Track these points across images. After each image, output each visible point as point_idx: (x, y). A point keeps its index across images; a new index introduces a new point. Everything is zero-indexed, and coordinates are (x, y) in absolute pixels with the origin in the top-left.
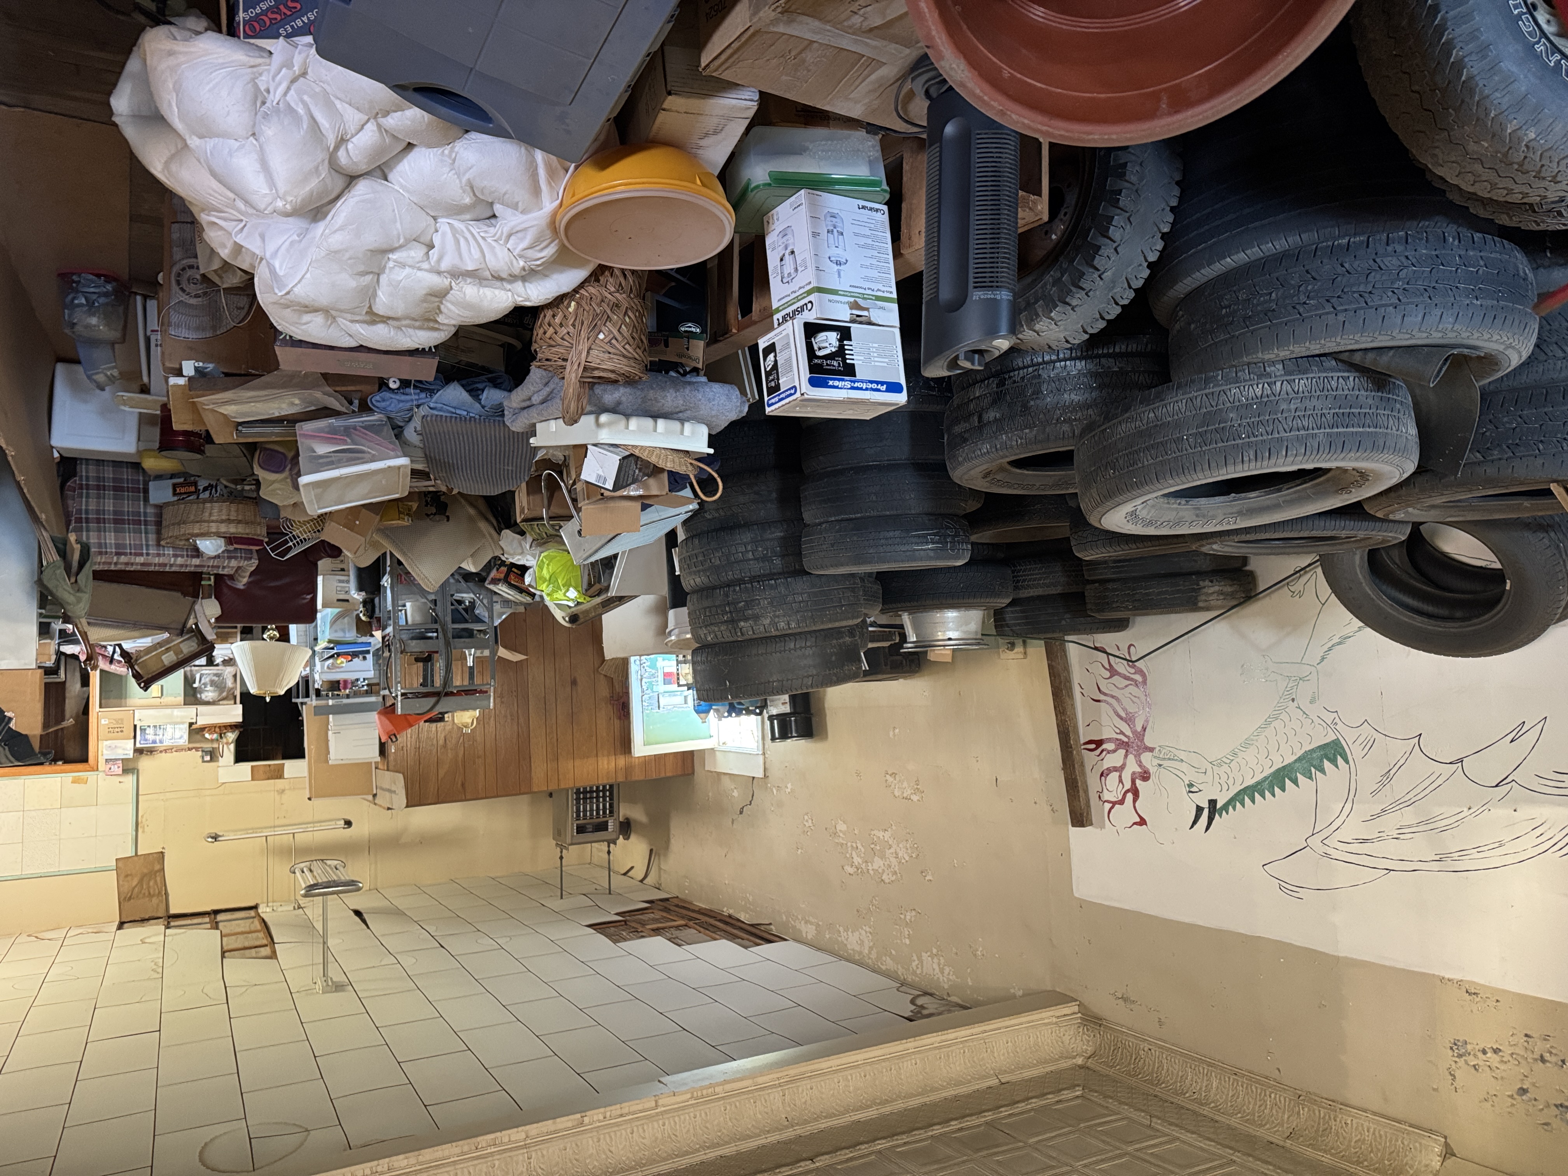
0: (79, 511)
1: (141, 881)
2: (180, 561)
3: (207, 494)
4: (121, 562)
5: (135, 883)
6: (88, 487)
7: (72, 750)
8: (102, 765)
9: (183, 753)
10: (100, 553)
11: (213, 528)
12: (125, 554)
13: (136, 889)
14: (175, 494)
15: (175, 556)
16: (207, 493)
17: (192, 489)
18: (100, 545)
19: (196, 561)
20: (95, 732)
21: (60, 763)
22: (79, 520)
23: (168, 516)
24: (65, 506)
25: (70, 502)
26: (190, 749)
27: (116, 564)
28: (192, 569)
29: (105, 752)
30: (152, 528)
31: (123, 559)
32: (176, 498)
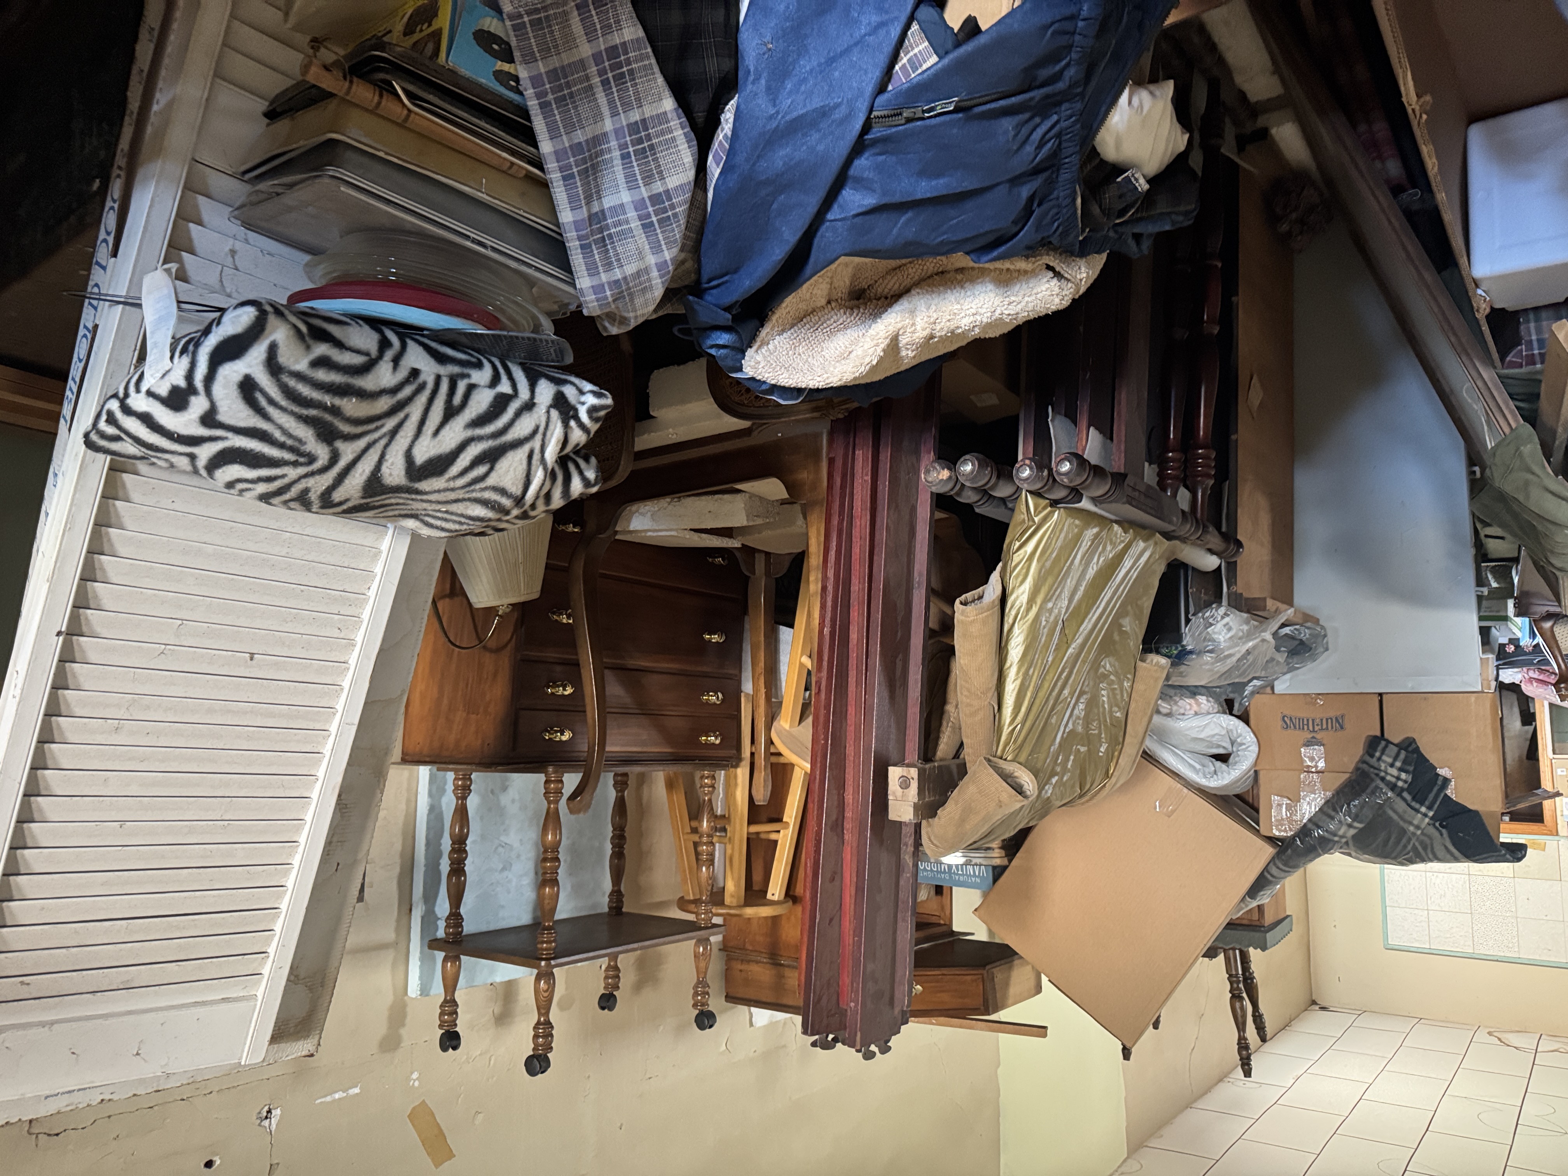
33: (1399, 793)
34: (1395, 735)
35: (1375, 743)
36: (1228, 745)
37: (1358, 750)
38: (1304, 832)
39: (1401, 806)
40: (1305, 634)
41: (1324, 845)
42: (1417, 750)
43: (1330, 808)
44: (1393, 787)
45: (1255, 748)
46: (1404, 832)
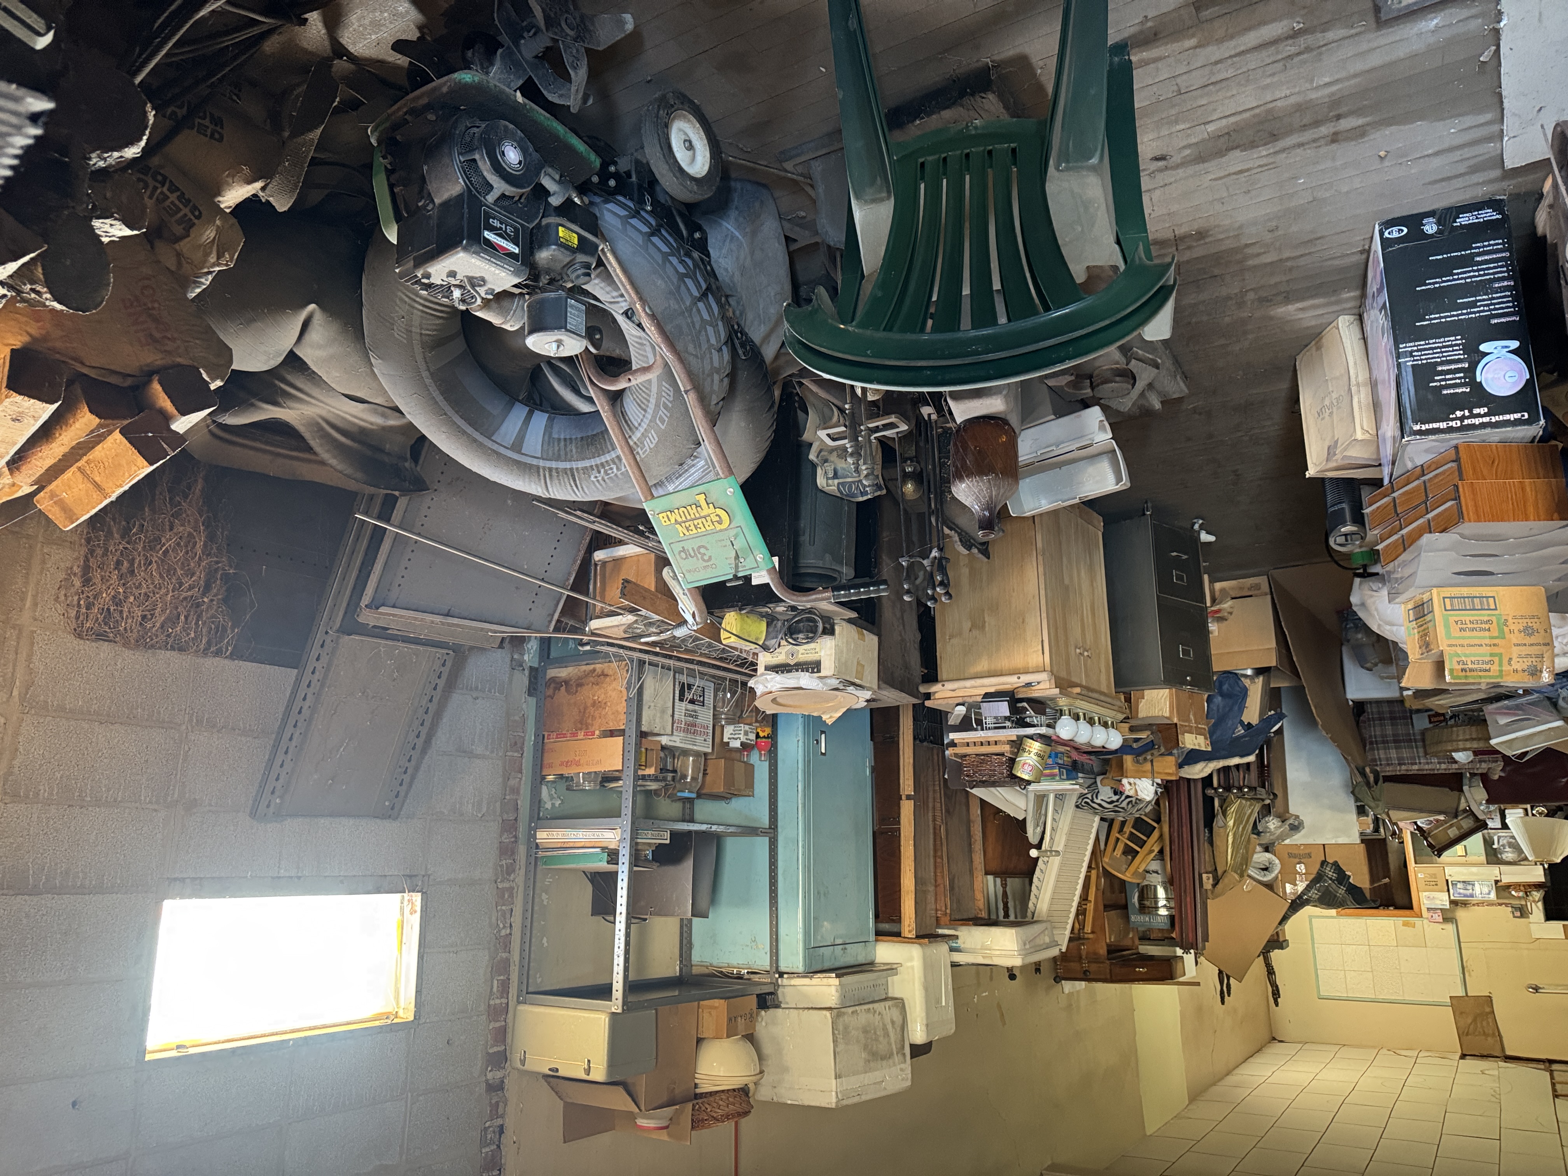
0: (1371, 736)
1: (1475, 1020)
2: (1443, 766)
3: (1452, 722)
4: (1403, 770)
5: (1469, 1021)
6: (1374, 720)
7: (1399, 899)
8: (1425, 913)
9: (1494, 907)
10: (1388, 765)
11: (1461, 745)
12: (1404, 764)
13: (1472, 1027)
14: (1430, 722)
15: (1439, 763)
16: (1453, 720)
17: (1442, 718)
18: (1387, 759)
19: (1455, 766)
20: (1415, 884)
21: (1391, 908)
22: (1371, 743)
23: (1428, 736)
24: (1360, 734)
25: (1363, 731)
26: (1500, 905)
27: (1400, 771)
28: (1454, 771)
29: (1425, 902)
30: (1420, 744)
31: (1403, 767)
32: (1431, 725)
33: (1333, 881)
34: (1330, 860)
35: (1324, 863)
36: (1267, 864)
37: (1318, 866)
38: (1300, 897)
39: (1334, 886)
40: (1296, 823)
41: (1307, 902)
42: (1338, 865)
43: (1308, 888)
44: (1331, 879)
45: (1279, 866)
46: (1336, 896)
